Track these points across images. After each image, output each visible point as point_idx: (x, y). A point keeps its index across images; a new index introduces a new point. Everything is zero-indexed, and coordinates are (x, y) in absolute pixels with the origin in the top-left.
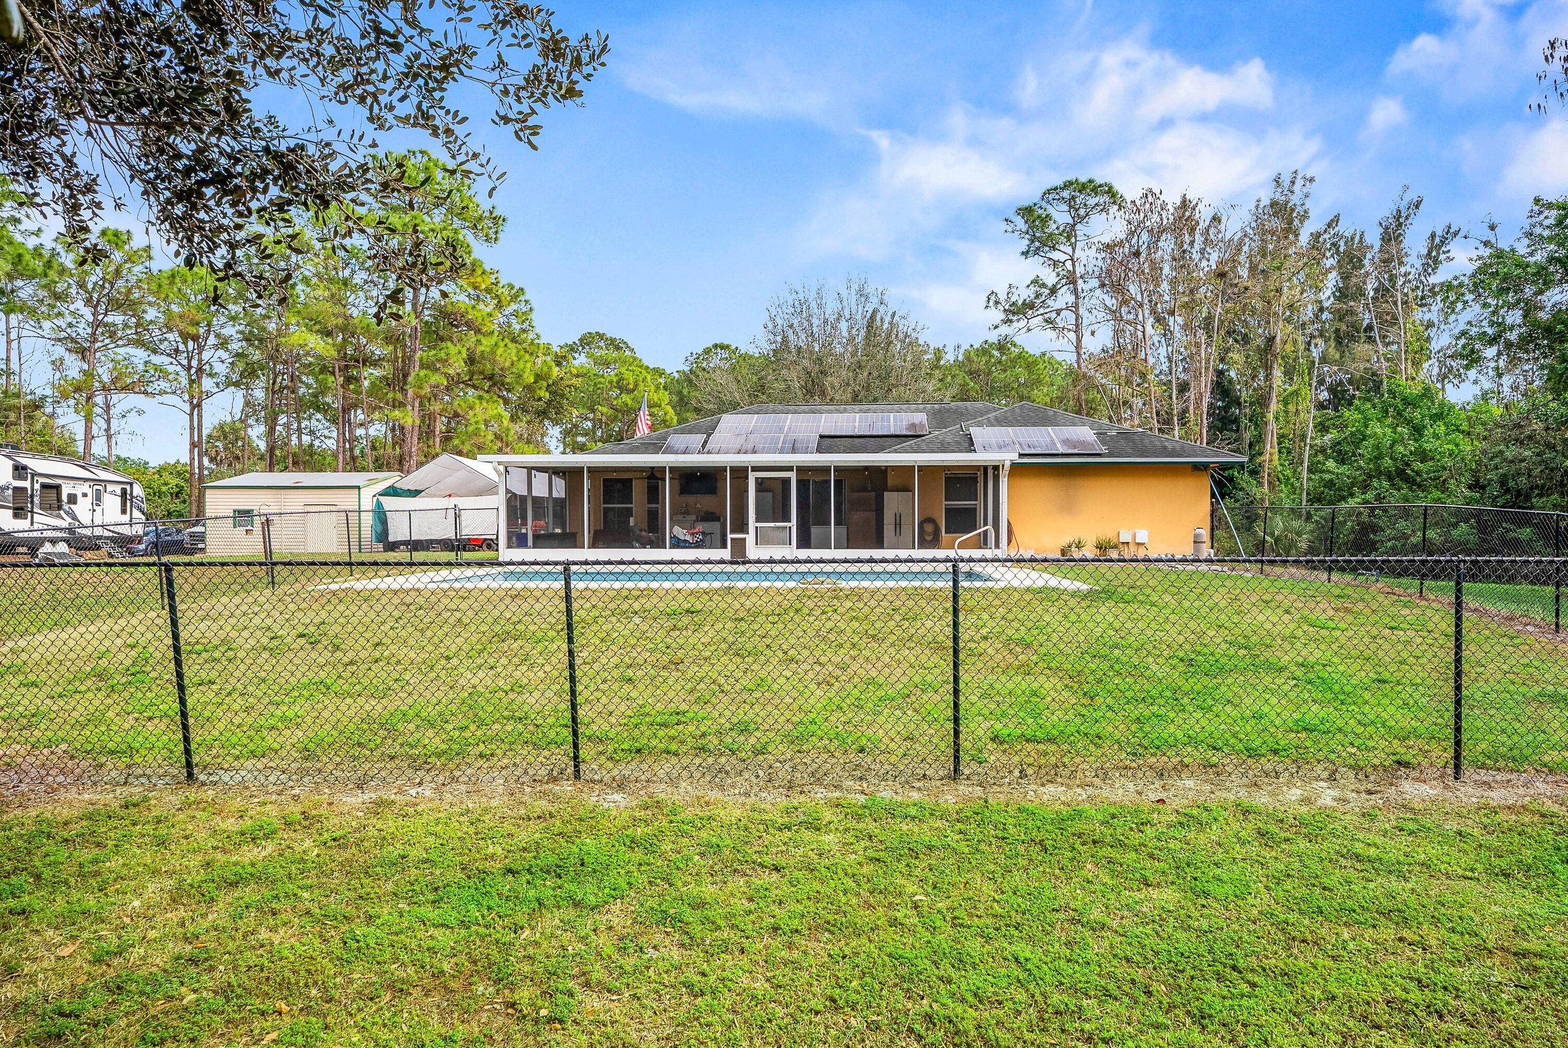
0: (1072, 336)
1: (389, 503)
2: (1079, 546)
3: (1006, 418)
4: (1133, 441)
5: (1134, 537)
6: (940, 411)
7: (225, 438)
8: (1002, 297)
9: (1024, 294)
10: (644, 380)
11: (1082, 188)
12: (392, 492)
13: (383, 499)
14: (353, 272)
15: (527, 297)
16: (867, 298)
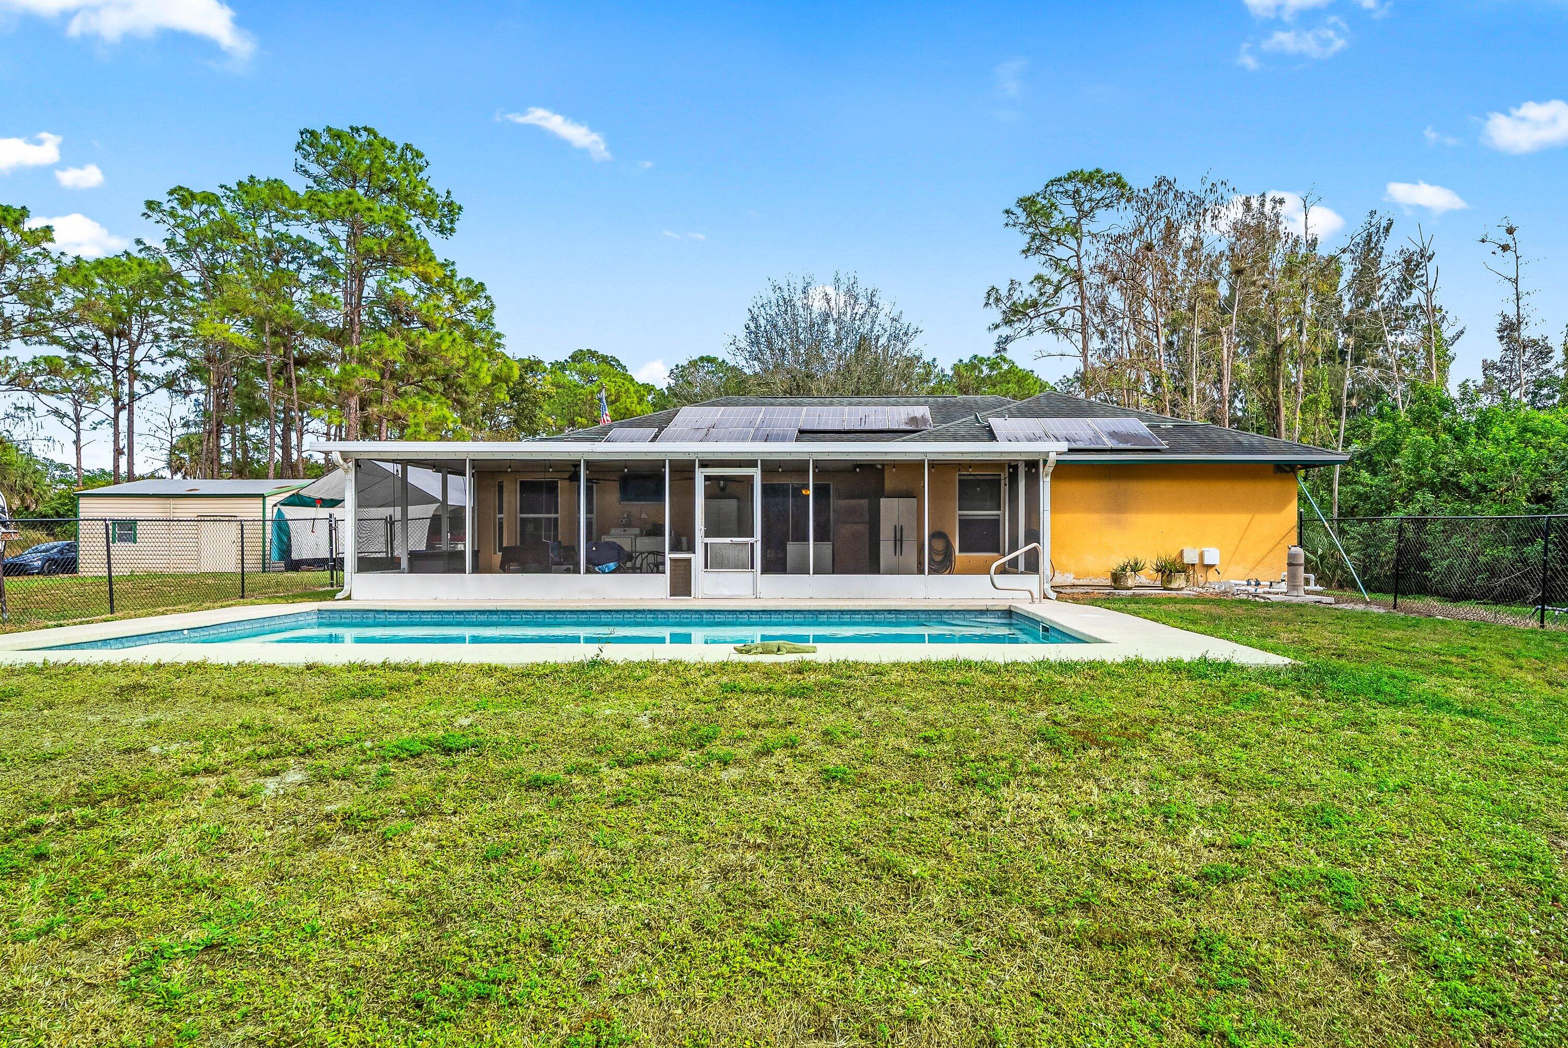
0: (1077, 337)
1: (290, 512)
2: (1136, 568)
3: (1030, 409)
4: (1196, 435)
5: (1201, 556)
6: (944, 405)
7: (191, 447)
8: (1004, 292)
9: (1029, 292)
10: (627, 391)
11: (1088, 179)
12: (297, 500)
13: (284, 509)
14: (300, 267)
15: (488, 293)
16: (856, 299)
